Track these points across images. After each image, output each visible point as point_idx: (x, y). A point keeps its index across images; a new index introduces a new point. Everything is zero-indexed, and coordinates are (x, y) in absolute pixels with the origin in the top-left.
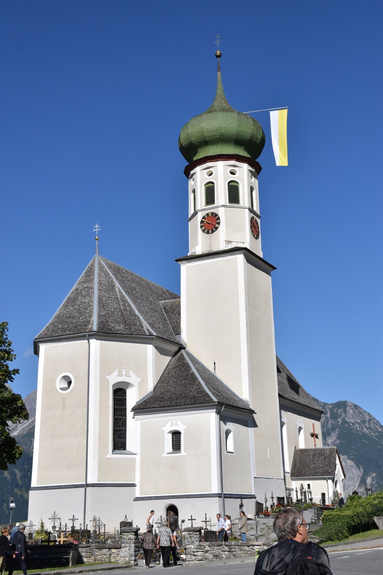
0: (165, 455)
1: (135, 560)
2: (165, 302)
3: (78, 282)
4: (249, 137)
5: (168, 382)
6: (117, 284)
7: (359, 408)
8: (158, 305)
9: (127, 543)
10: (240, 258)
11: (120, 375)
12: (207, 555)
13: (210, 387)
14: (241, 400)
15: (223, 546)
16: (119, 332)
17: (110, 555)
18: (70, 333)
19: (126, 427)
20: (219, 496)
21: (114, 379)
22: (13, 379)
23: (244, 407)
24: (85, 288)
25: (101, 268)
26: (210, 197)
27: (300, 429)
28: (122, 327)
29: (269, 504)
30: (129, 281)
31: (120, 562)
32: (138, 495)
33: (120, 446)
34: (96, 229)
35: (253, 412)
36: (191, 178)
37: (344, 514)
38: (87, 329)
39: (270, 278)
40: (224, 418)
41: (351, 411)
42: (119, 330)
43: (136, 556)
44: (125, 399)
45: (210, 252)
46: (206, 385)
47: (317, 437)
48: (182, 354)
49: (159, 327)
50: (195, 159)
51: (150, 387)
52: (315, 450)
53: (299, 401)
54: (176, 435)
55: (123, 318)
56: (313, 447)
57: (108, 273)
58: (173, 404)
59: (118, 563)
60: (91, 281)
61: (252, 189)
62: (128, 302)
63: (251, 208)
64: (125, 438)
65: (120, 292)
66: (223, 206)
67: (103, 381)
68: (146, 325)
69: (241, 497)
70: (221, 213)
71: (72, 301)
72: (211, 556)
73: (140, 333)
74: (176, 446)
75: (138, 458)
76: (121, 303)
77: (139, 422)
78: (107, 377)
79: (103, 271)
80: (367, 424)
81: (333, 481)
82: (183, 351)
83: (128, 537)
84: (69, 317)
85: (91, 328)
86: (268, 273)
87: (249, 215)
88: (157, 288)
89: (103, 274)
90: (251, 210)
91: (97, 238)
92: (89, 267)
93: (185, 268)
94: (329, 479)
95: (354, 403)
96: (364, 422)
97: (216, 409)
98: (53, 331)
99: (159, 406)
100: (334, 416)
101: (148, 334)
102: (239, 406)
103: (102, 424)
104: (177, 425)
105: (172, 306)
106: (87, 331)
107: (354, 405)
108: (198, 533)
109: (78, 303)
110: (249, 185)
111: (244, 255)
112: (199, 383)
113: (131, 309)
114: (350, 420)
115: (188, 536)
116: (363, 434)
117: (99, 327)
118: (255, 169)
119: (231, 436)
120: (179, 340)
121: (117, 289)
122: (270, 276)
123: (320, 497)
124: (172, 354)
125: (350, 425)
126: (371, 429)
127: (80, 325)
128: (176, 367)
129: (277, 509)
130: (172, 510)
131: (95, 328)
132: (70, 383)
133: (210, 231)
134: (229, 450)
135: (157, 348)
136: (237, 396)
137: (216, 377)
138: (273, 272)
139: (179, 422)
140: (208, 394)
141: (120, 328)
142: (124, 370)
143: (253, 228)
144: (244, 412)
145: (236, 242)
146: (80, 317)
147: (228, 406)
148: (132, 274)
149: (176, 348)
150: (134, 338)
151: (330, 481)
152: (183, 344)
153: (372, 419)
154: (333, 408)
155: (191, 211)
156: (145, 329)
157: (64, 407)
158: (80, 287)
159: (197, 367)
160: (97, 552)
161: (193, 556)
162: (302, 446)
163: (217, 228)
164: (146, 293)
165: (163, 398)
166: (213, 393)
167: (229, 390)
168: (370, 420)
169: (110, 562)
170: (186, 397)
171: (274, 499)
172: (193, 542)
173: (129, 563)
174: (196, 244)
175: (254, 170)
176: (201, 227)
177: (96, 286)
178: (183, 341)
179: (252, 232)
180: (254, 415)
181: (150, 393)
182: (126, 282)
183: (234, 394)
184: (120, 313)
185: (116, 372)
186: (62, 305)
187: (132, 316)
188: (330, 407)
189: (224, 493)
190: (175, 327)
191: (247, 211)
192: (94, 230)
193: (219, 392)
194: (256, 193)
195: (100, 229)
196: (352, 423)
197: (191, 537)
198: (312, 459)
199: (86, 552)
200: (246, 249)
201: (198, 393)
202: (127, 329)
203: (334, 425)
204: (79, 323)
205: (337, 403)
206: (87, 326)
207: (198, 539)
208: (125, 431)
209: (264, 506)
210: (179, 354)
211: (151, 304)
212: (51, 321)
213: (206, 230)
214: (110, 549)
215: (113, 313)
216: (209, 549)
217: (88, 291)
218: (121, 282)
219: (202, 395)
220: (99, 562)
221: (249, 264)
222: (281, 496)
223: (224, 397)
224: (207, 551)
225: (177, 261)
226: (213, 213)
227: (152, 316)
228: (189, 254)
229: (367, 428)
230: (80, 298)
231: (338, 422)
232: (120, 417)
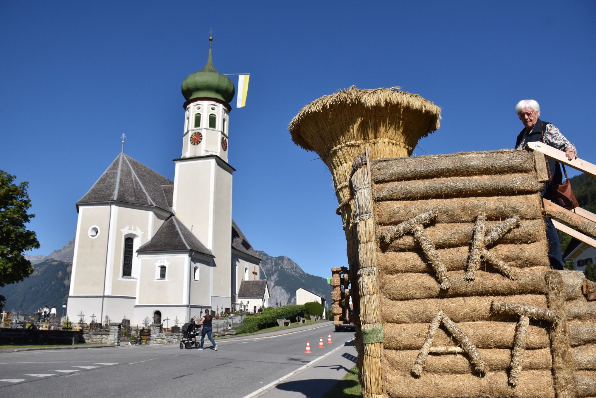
0: (155, 280)
1: (118, 343)
2: (165, 186)
3: (108, 169)
4: (225, 88)
5: (161, 236)
6: (133, 172)
7: (291, 260)
8: (160, 188)
9: (113, 332)
10: (213, 161)
11: (130, 229)
12: (164, 340)
13: (187, 240)
14: (207, 249)
15: (175, 335)
16: (131, 202)
17: (102, 339)
18: (99, 200)
19: (132, 262)
20: (187, 306)
21: (126, 231)
22: (30, 220)
23: (208, 253)
24: (112, 173)
25: (124, 161)
26: (198, 123)
27: (246, 269)
28: (133, 199)
29: (219, 312)
30: (142, 171)
31: (108, 343)
32: (137, 304)
33: (127, 274)
34: (123, 136)
35: (213, 257)
36: (187, 110)
37: (257, 317)
38: (110, 198)
39: (231, 176)
40: (193, 260)
41: (286, 262)
42: (131, 201)
43: (118, 340)
44: (133, 245)
45: (195, 156)
46: (185, 239)
47: (256, 274)
48: (172, 219)
49: (159, 201)
50: (191, 98)
51: (149, 238)
52: (253, 281)
53: (247, 252)
54: (163, 268)
55: (135, 193)
56: (253, 279)
57: (128, 165)
58: (163, 249)
59: (107, 344)
60: (117, 169)
61: (224, 120)
62: (139, 183)
63: (223, 131)
64: (131, 269)
65: (135, 177)
66: (205, 129)
67: (119, 232)
68: (149, 199)
69: (201, 307)
70: (204, 133)
71: (103, 180)
72: (166, 342)
73: (145, 204)
74: (163, 275)
75: (138, 282)
76: (135, 184)
77: (140, 259)
78: (121, 230)
79: (125, 163)
80: (294, 270)
81: (263, 300)
82: (173, 217)
83: (114, 329)
84: (100, 191)
85: (113, 198)
86: (231, 173)
87: (221, 136)
88: (161, 177)
89: (124, 165)
90: (223, 133)
91: (123, 142)
92: (116, 160)
93: (178, 165)
94: (260, 298)
95: (288, 257)
96: (293, 268)
97: (189, 254)
98: (89, 199)
99: (153, 250)
100: (277, 264)
101: (150, 204)
102: (204, 252)
103: (116, 259)
104: (164, 262)
105: (169, 189)
106: (110, 200)
107: (288, 258)
108: (159, 328)
109: (107, 182)
110: (222, 117)
111: (216, 160)
112: (180, 237)
113: (141, 188)
114: (285, 267)
115: (153, 329)
116: (292, 275)
117: (118, 198)
118: (228, 109)
119: (198, 271)
120: (171, 210)
121: (133, 175)
122: (232, 175)
123: (253, 308)
124: (166, 219)
125: (285, 270)
126: (296, 272)
127: (106, 196)
128: (167, 227)
129: (224, 314)
130: (158, 314)
131: (115, 198)
132: (97, 232)
133: (196, 144)
134: (196, 279)
135: (156, 214)
136: (204, 247)
137: (192, 234)
138: (234, 172)
139: (165, 260)
140: (184, 244)
141: (132, 199)
142: (133, 226)
143: (223, 144)
144: (207, 256)
145: (211, 151)
146: (106, 191)
147: (197, 252)
148: (145, 167)
149: (168, 215)
150: (141, 206)
151: (261, 300)
152: (174, 213)
153: (297, 267)
154: (276, 260)
155: (186, 131)
156: (148, 201)
157: (92, 247)
158: (109, 172)
159: (180, 227)
160: (94, 337)
161: (155, 341)
162: (247, 279)
163: (200, 142)
164: (153, 179)
165: (156, 245)
166: (188, 244)
167: (200, 242)
168: (296, 267)
169: (102, 343)
170: (171, 245)
171: (223, 309)
172: (155, 333)
173: (114, 344)
174: (186, 151)
175: (226, 109)
176: (191, 140)
177: (119, 172)
178: (174, 211)
179: (222, 146)
180: (214, 258)
181: (149, 242)
182: (140, 171)
183: (203, 246)
184: (133, 190)
185: (127, 227)
186: (96, 182)
187: (141, 193)
188: (275, 259)
189: (191, 304)
190: (169, 202)
191: (220, 133)
192: (122, 137)
193: (192, 244)
194: (227, 122)
195: (125, 137)
196: (286, 269)
197: (154, 330)
198: (251, 286)
199: (87, 336)
200: (217, 156)
201: (178, 243)
202: (137, 200)
203: (276, 270)
204: (106, 195)
205: (279, 257)
206: (111, 197)
207: (159, 331)
208: (131, 264)
209: (216, 313)
210: (170, 219)
211: (155, 187)
212: (88, 192)
213: (193, 143)
214: (102, 335)
215: (129, 190)
216: (165, 337)
217: (113, 175)
218: (136, 171)
219: (181, 245)
220: (95, 343)
221: (219, 167)
222: (228, 307)
223: (195, 246)
224: (164, 339)
225: (174, 160)
226: (198, 133)
227: (154, 194)
228: (182, 157)
229: (294, 272)
230: (108, 179)
231: (278, 268)
232: (128, 256)
